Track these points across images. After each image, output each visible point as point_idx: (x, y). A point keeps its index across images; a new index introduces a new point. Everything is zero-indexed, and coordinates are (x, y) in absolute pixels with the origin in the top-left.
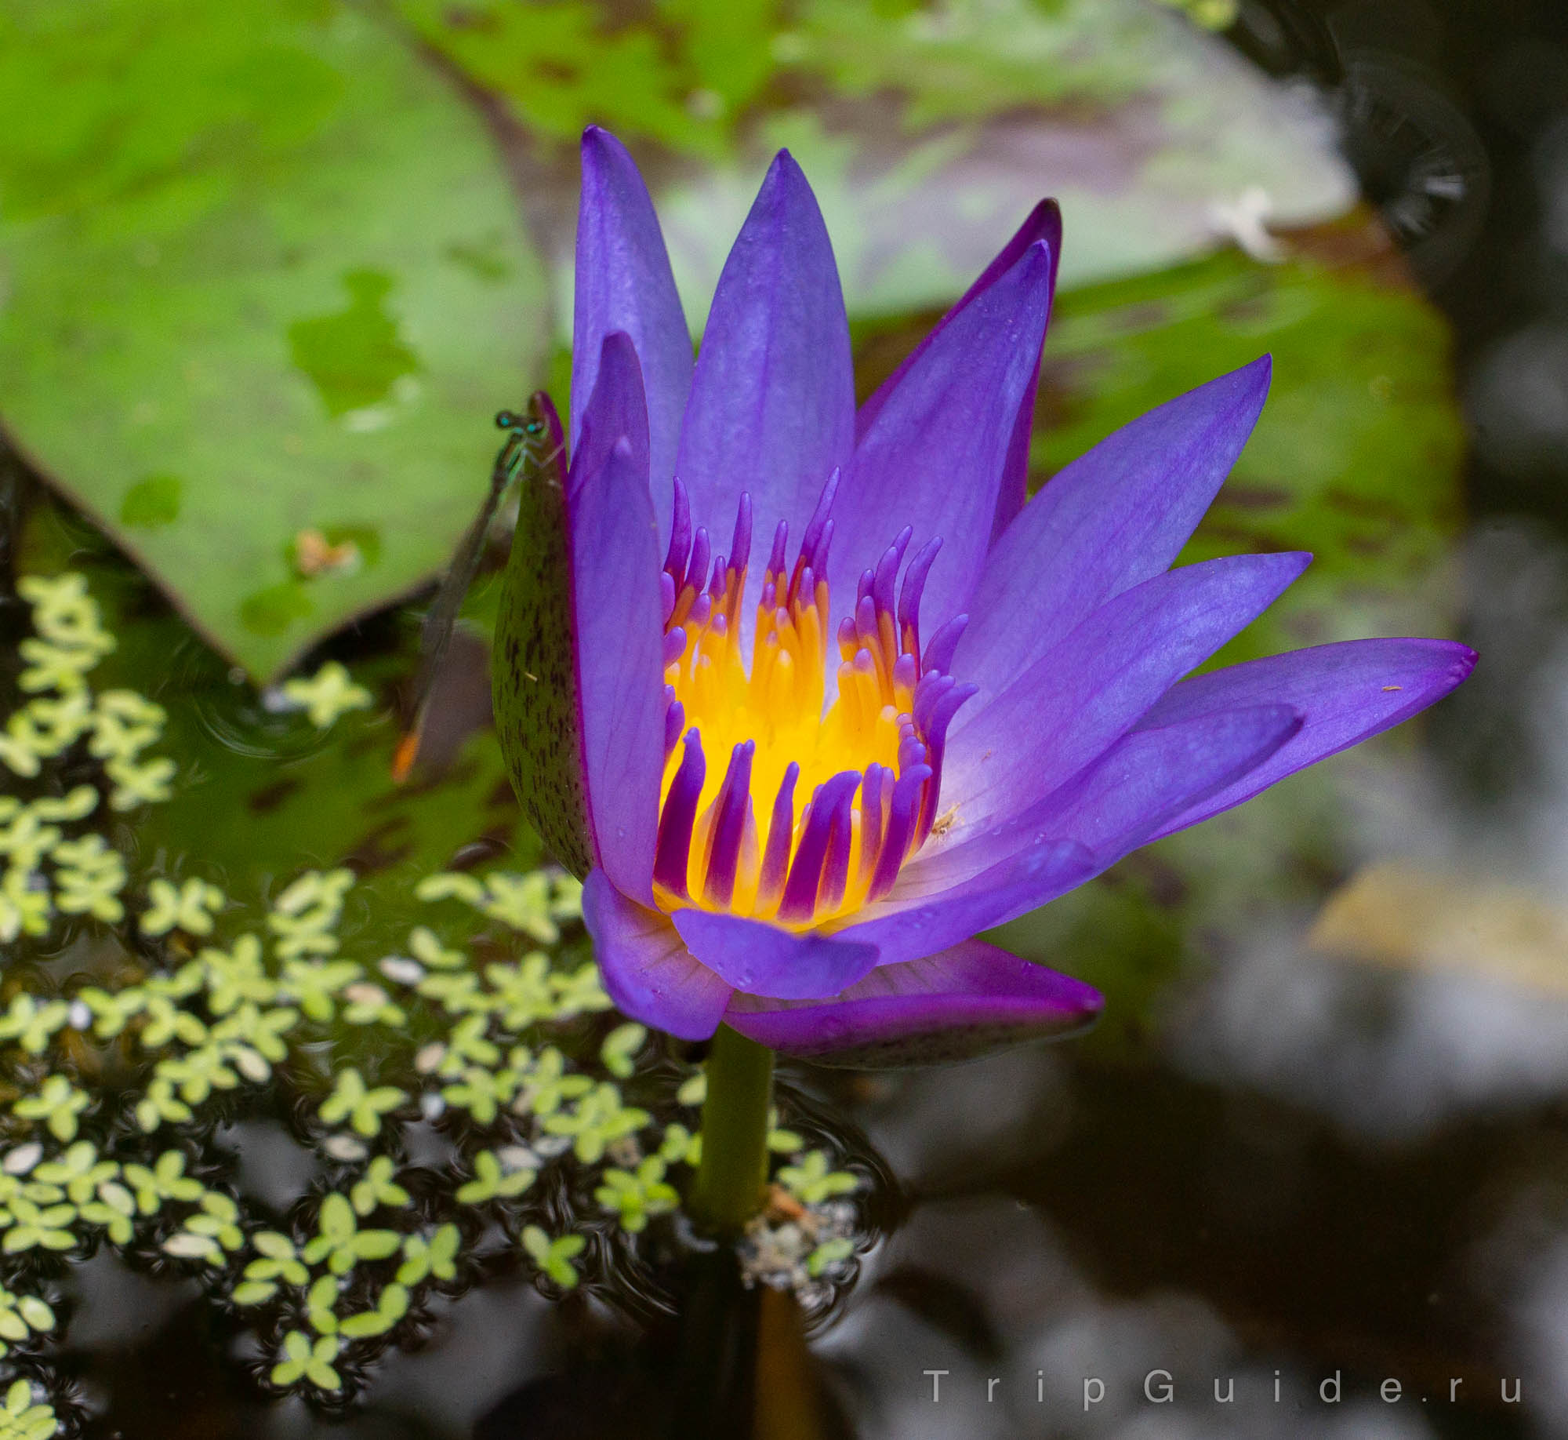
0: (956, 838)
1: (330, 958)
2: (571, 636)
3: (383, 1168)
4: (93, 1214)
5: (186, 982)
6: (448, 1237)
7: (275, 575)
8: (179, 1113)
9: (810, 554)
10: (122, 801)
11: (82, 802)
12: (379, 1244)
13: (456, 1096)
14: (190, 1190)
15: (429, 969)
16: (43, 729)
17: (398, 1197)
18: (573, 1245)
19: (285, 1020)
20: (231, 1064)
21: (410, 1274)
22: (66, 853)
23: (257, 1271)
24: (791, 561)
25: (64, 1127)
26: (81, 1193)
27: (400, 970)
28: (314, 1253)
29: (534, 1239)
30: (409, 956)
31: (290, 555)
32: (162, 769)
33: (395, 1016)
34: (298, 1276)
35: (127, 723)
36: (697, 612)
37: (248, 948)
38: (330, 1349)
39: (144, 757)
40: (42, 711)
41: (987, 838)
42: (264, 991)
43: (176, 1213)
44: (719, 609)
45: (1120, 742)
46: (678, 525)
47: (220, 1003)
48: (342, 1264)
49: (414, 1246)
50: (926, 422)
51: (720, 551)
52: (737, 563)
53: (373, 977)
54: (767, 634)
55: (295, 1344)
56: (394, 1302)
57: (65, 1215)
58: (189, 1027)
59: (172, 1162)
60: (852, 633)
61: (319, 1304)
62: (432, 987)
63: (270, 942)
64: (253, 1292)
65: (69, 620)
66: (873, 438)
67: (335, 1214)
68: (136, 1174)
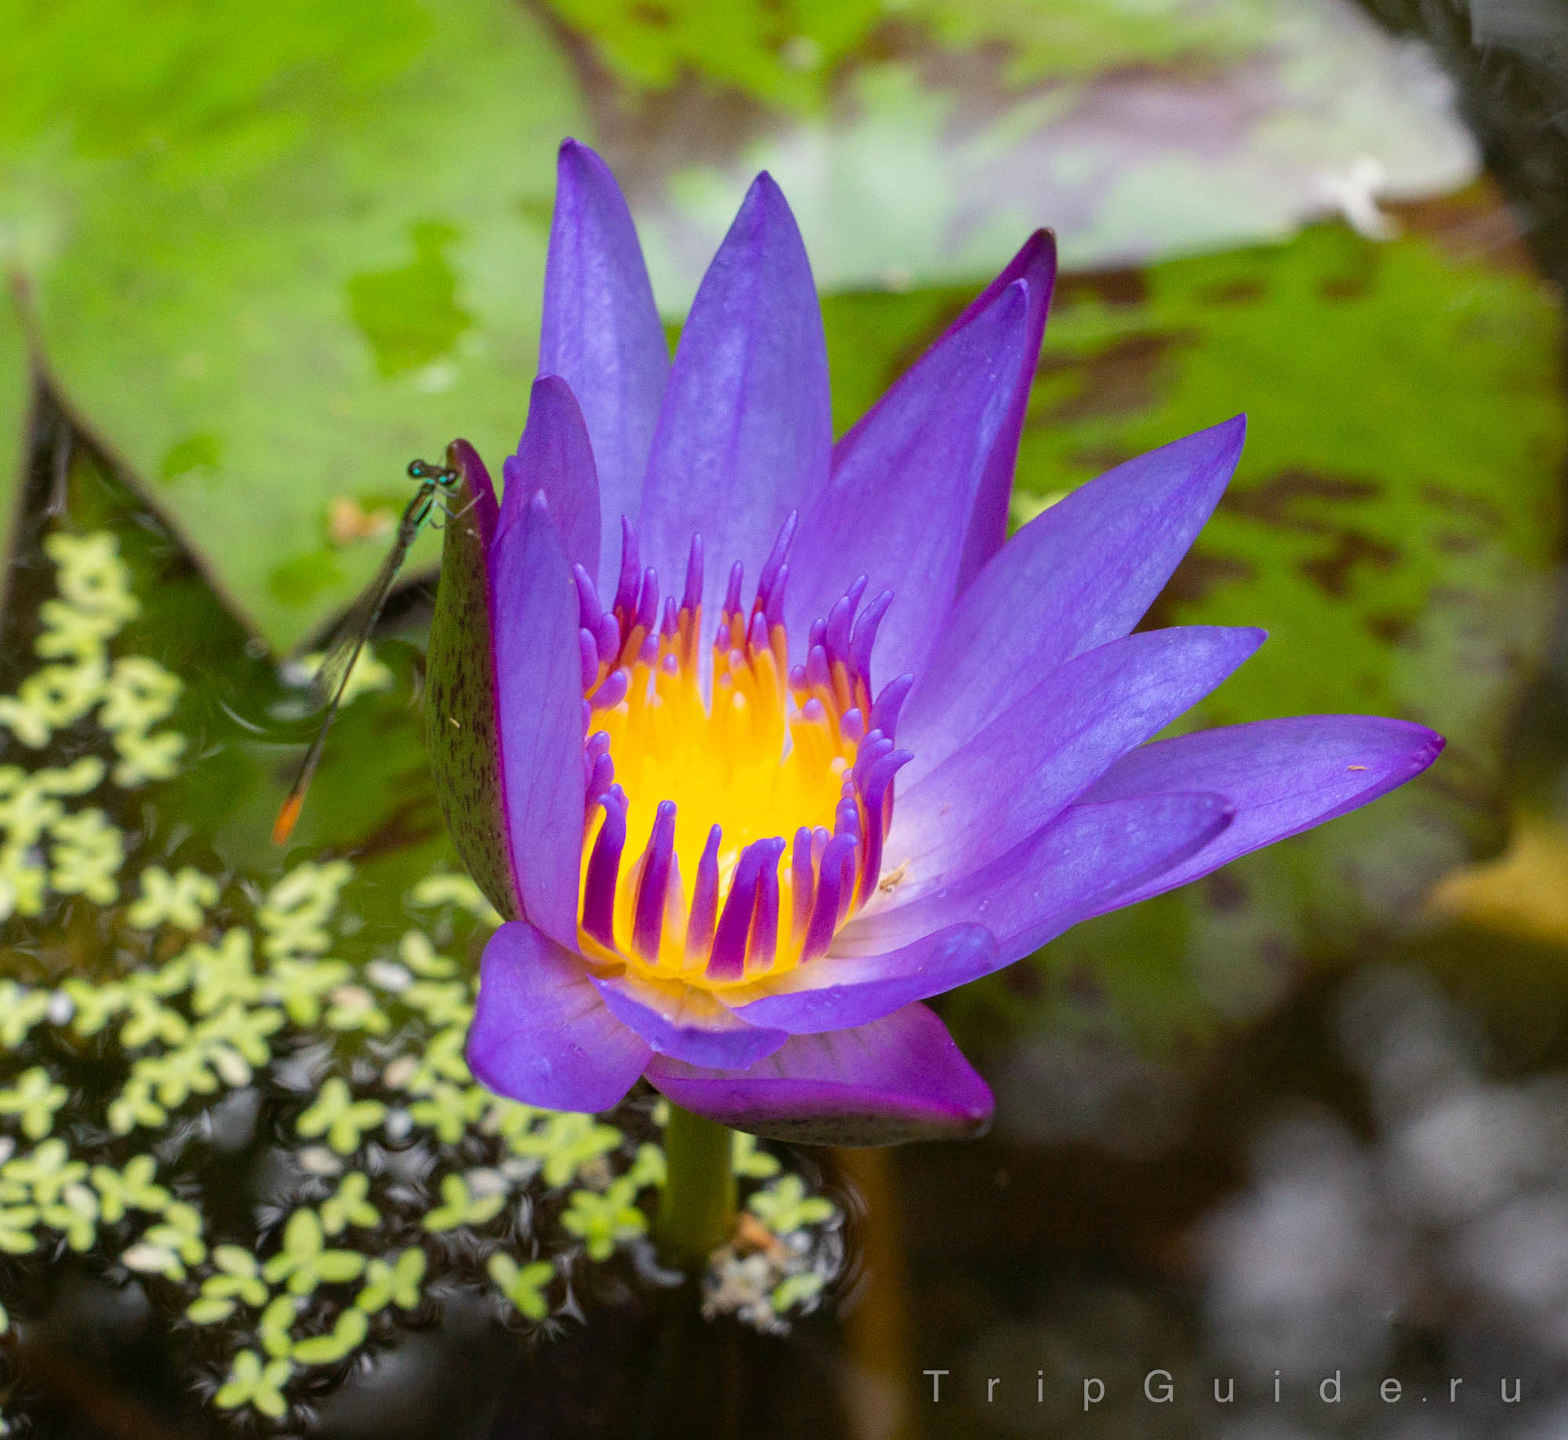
0: (905, 896)
1: (322, 957)
2: (492, 687)
3: (355, 1186)
4: (55, 1217)
6: (414, 1262)
7: (306, 542)
8: (153, 1116)
9: (767, 599)
10: (128, 775)
11: (85, 775)
12: (343, 1265)
13: (423, 1114)
14: (154, 1199)
15: (418, 977)
16: (56, 697)
17: (367, 1217)
18: (541, 1273)
19: (270, 1021)
20: (211, 1067)
21: (371, 1301)
22: (67, 828)
23: (215, 1288)
24: (748, 601)
25: (37, 1124)
26: (45, 1194)
27: (387, 975)
28: (275, 1270)
29: (502, 1268)
30: (398, 960)
31: (324, 521)
32: (170, 745)
33: (377, 1022)
34: (256, 1295)
35: (142, 693)
36: (646, 652)
37: (237, 943)
39: (155, 730)
40: (57, 677)
41: (938, 899)
42: (250, 989)
43: (140, 1222)
44: (672, 649)
45: (1066, 813)
46: (628, 565)
47: (205, 1001)
48: (302, 1285)
49: (378, 1271)
51: (669, 590)
52: (691, 603)
53: (360, 980)
54: (724, 675)
55: (246, 1365)
56: (352, 1328)
57: (26, 1216)
58: (172, 1026)
59: (142, 1168)
60: (802, 681)
61: (274, 1328)
62: (419, 995)
63: (259, 935)
64: (209, 1309)
65: (95, 582)
66: (845, 474)
67: (303, 1231)
68: (104, 1177)
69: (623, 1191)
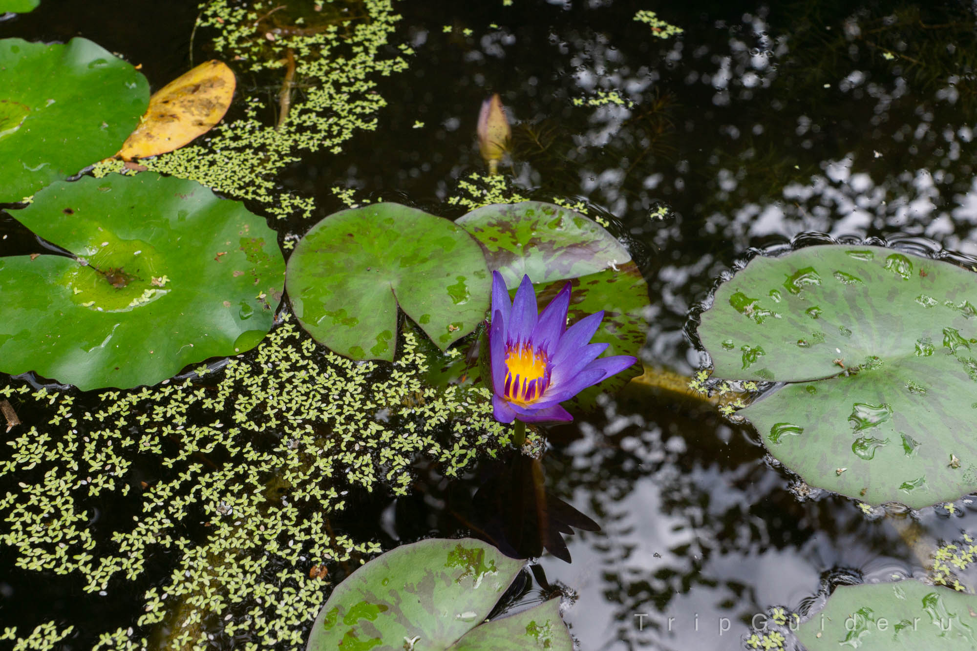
0: (554, 386)
1: (454, 401)
2: (490, 357)
3: (464, 438)
4: (417, 445)
5: (431, 406)
6: (475, 450)
7: (446, 331)
8: (430, 428)
9: (530, 341)
10: (420, 372)
11: (414, 372)
12: (463, 451)
14: (433, 442)
15: (470, 404)
16: (407, 359)
17: (466, 443)
18: (495, 451)
19: (448, 412)
20: (439, 420)
21: (468, 457)
22: (411, 381)
23: (443, 456)
24: (527, 341)
25: (412, 430)
26: (415, 442)
27: (466, 404)
28: (452, 453)
29: (489, 450)
30: (466, 401)
31: (448, 328)
32: (427, 367)
33: (464, 412)
34: (450, 457)
35: (421, 358)
36: (511, 350)
37: (441, 400)
38: (455, 469)
39: (424, 364)
40: (407, 356)
41: (558, 387)
42: (444, 407)
43: (430, 446)
44: (515, 350)
45: (579, 373)
46: (508, 337)
47: (437, 410)
48: (457, 455)
49: (469, 452)
50: (549, 318)
51: (515, 341)
52: (518, 342)
53: (461, 405)
54: (523, 353)
55: (450, 468)
56: (466, 461)
57: (412, 445)
58: (432, 414)
59: (430, 437)
60: (537, 354)
61: (453, 462)
62: (470, 407)
63: (444, 399)
64: (442, 460)
65: (411, 340)
66: (541, 321)
67: (456, 446)
68: (424, 439)
69: (507, 436)
